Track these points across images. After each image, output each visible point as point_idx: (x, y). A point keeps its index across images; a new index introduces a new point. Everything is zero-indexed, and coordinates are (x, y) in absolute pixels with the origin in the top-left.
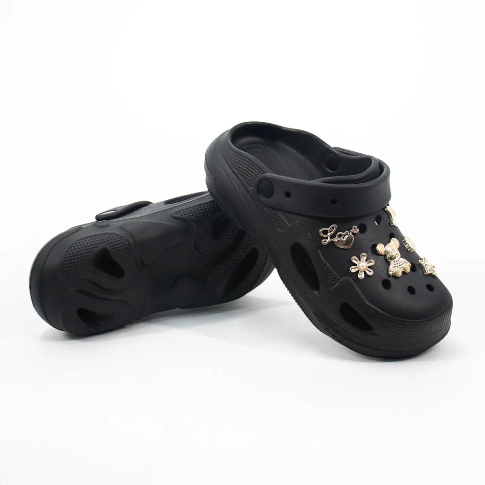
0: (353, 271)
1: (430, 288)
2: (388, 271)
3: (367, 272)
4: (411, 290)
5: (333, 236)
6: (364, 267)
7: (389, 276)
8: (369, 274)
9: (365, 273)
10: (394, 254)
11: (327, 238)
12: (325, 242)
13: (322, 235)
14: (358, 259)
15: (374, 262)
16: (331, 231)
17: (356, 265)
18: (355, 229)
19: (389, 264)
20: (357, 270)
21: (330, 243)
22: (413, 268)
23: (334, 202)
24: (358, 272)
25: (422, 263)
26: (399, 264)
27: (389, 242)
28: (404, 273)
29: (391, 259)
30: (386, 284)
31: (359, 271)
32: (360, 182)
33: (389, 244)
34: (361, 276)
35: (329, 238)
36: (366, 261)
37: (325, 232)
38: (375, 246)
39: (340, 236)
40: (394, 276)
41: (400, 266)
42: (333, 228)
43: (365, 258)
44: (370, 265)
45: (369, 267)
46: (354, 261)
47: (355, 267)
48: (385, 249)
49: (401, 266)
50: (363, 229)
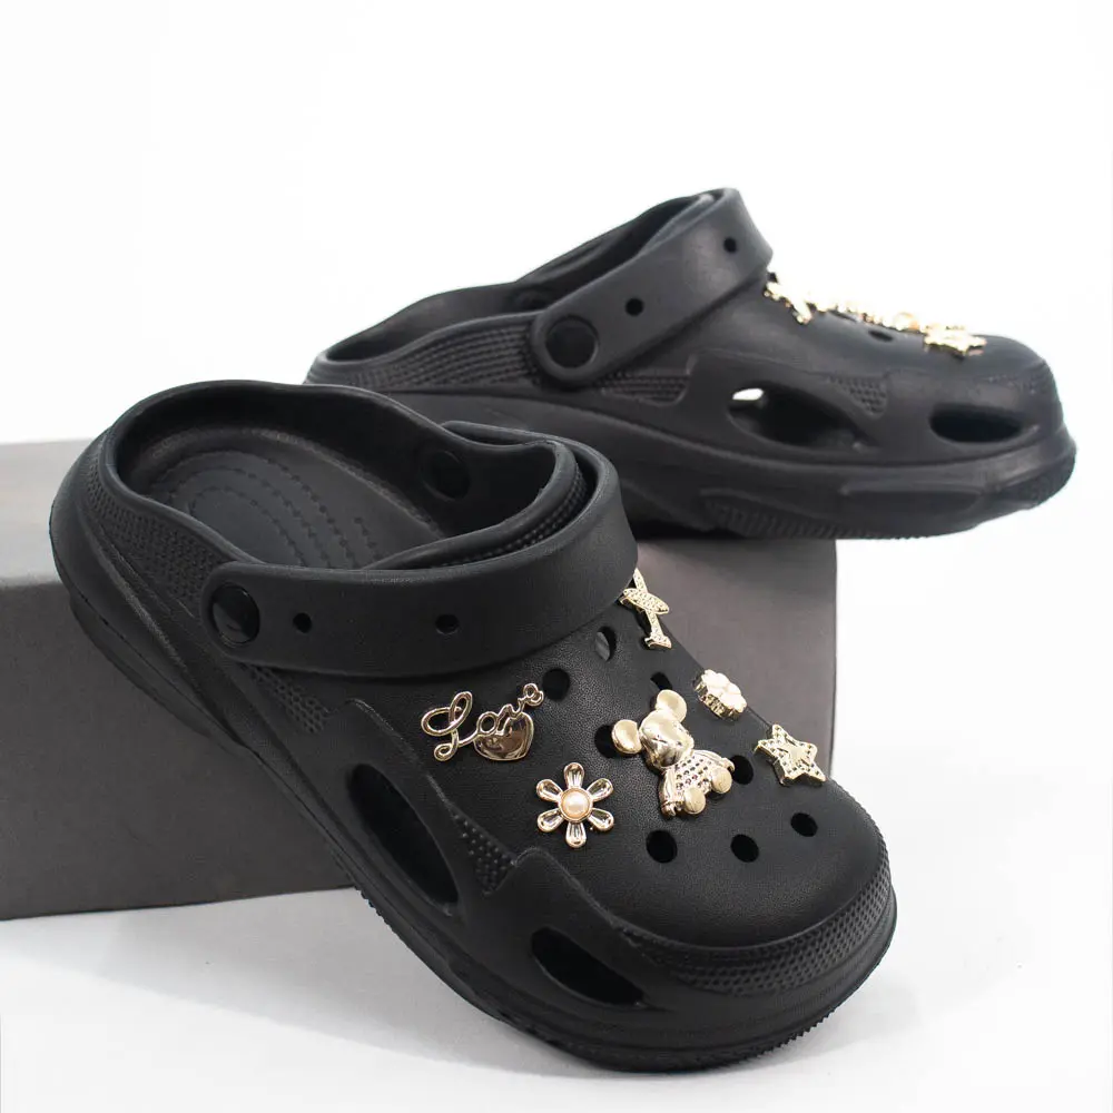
0: (547, 826)
1: (804, 824)
2: (661, 803)
3: (592, 819)
4: (744, 848)
5: (465, 730)
6: (579, 807)
7: (666, 816)
8: (599, 827)
9: (587, 824)
10: (672, 744)
11: (448, 738)
12: (444, 751)
13: (431, 731)
14: (557, 787)
15: (609, 784)
16: (458, 714)
17: (553, 805)
18: (534, 695)
19: (661, 777)
20: (558, 821)
21: (460, 751)
22: (741, 773)
23: (446, 622)
24: (563, 827)
25: (768, 747)
26: (692, 773)
27: (652, 707)
28: (713, 796)
29: (665, 764)
30: (662, 846)
31: (565, 823)
32: (510, 546)
33: (652, 713)
34: (576, 838)
35: (455, 736)
36: (585, 786)
37: (440, 721)
38: (605, 732)
39: (488, 723)
40: (683, 813)
41: (695, 777)
42: (462, 703)
43: (579, 779)
44: (597, 796)
45: (596, 804)
46: (544, 794)
47: (555, 811)
48: (639, 734)
49: (700, 779)
50: (558, 685)
